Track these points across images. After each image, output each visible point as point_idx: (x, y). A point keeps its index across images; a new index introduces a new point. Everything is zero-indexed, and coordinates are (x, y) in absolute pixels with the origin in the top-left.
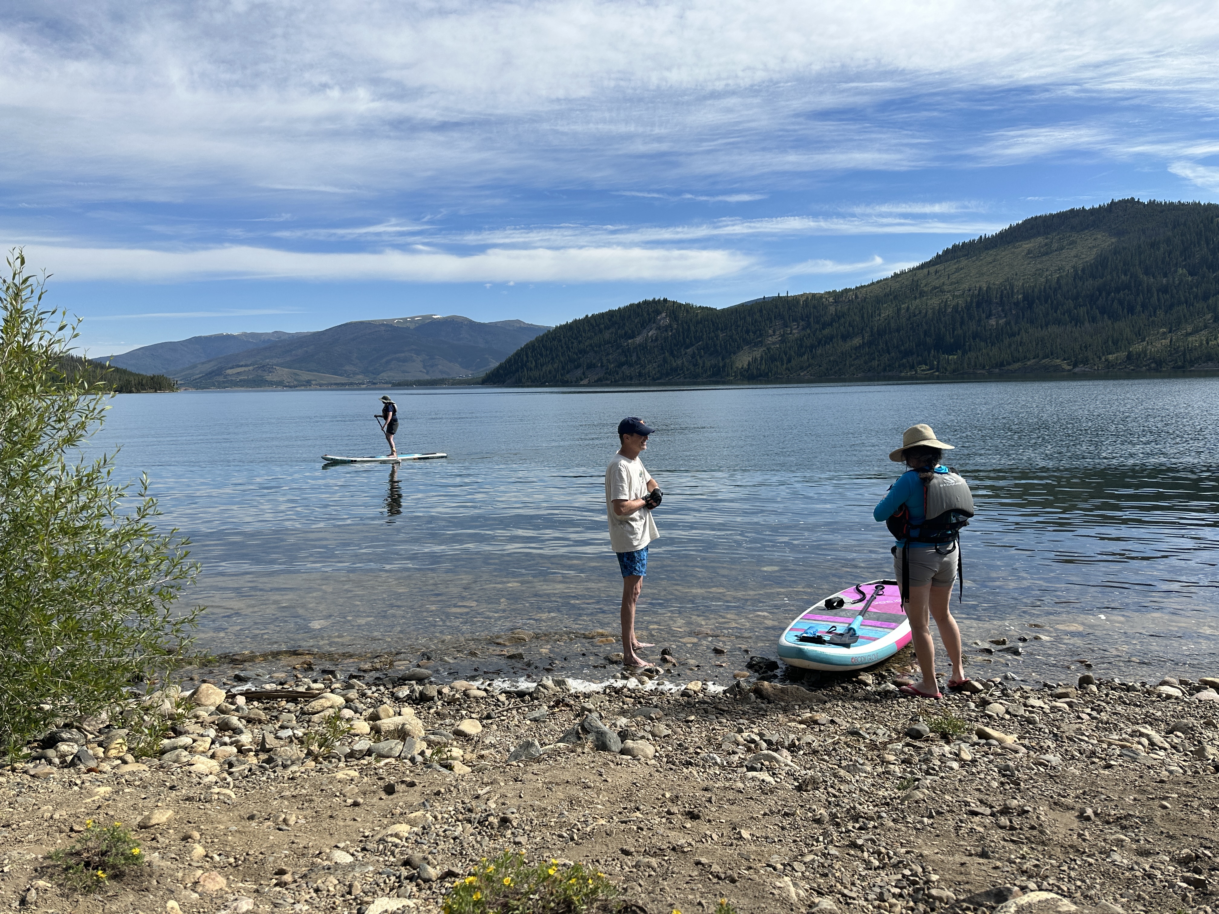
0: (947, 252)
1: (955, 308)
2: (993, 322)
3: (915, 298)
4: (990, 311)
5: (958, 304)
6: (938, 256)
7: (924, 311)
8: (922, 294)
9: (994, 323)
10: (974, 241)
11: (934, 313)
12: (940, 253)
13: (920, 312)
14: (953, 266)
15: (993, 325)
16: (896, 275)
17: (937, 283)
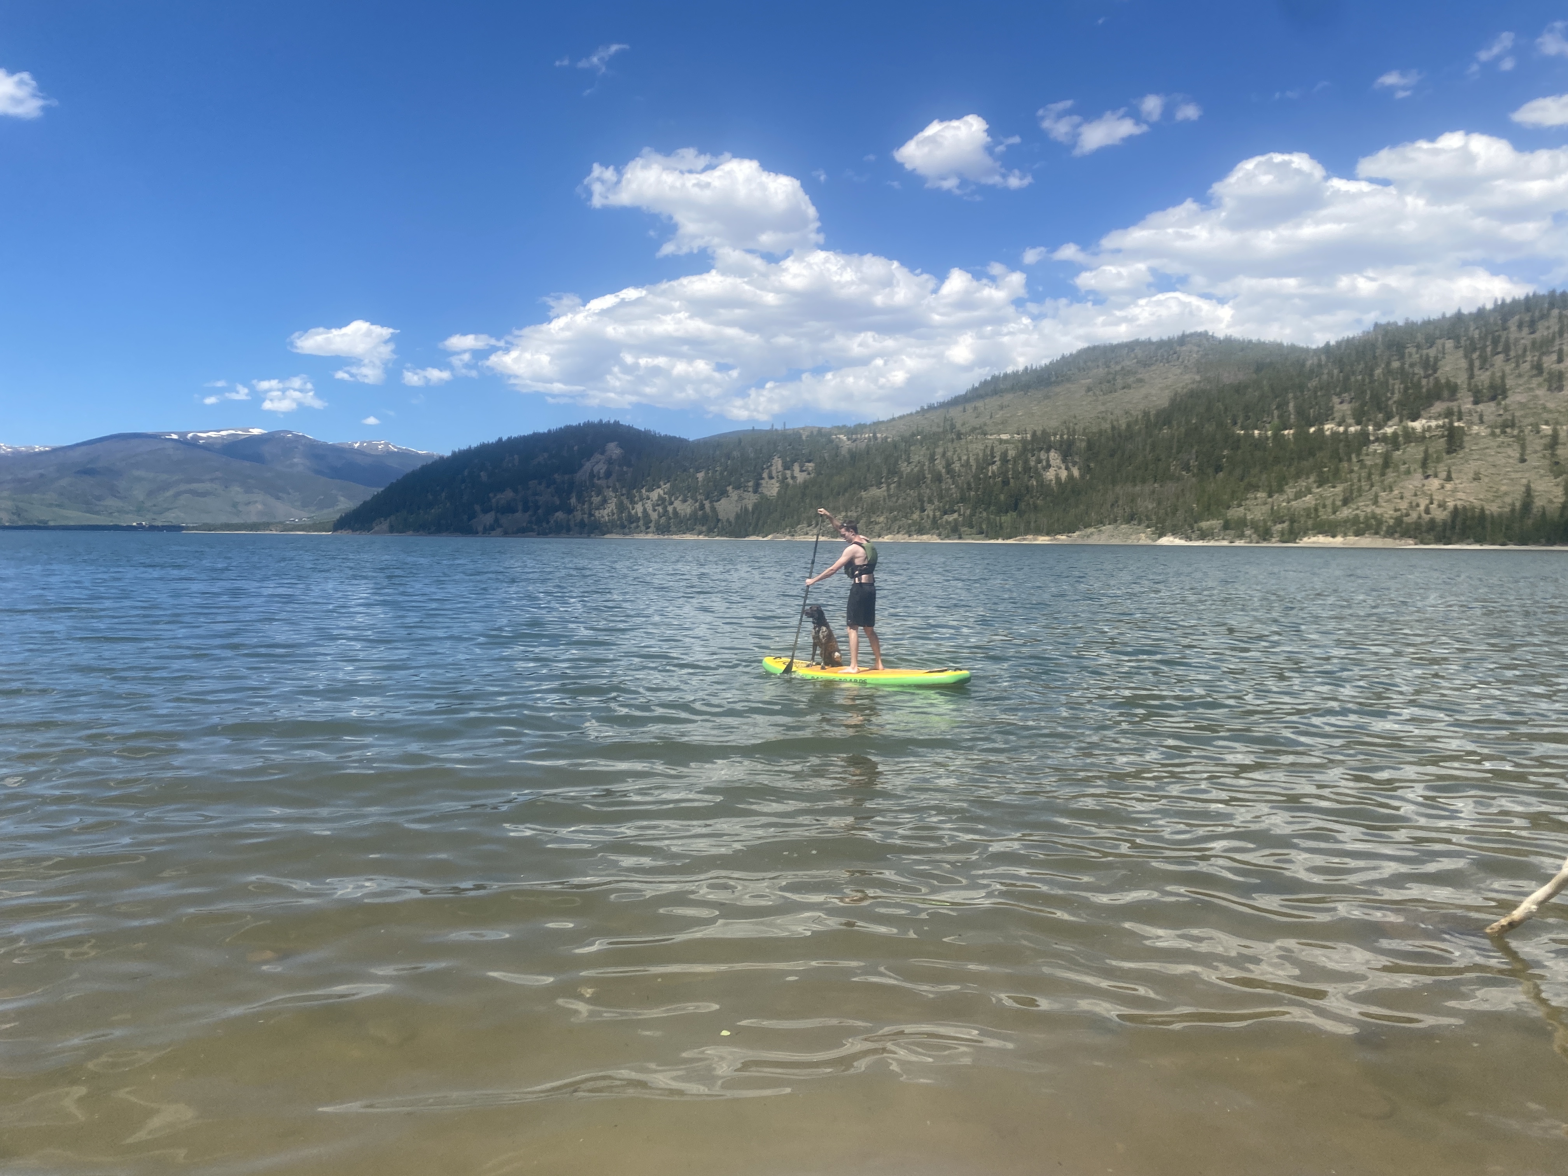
0: (985, 384)
1: (1004, 455)
2: (1050, 475)
3: (952, 441)
4: (1048, 461)
5: (1007, 450)
6: (975, 389)
7: (965, 458)
8: (959, 436)
9: (1053, 477)
10: (1017, 372)
11: (977, 460)
12: (977, 385)
14: (993, 402)
15: (1051, 480)
16: (923, 412)
17: (976, 423)
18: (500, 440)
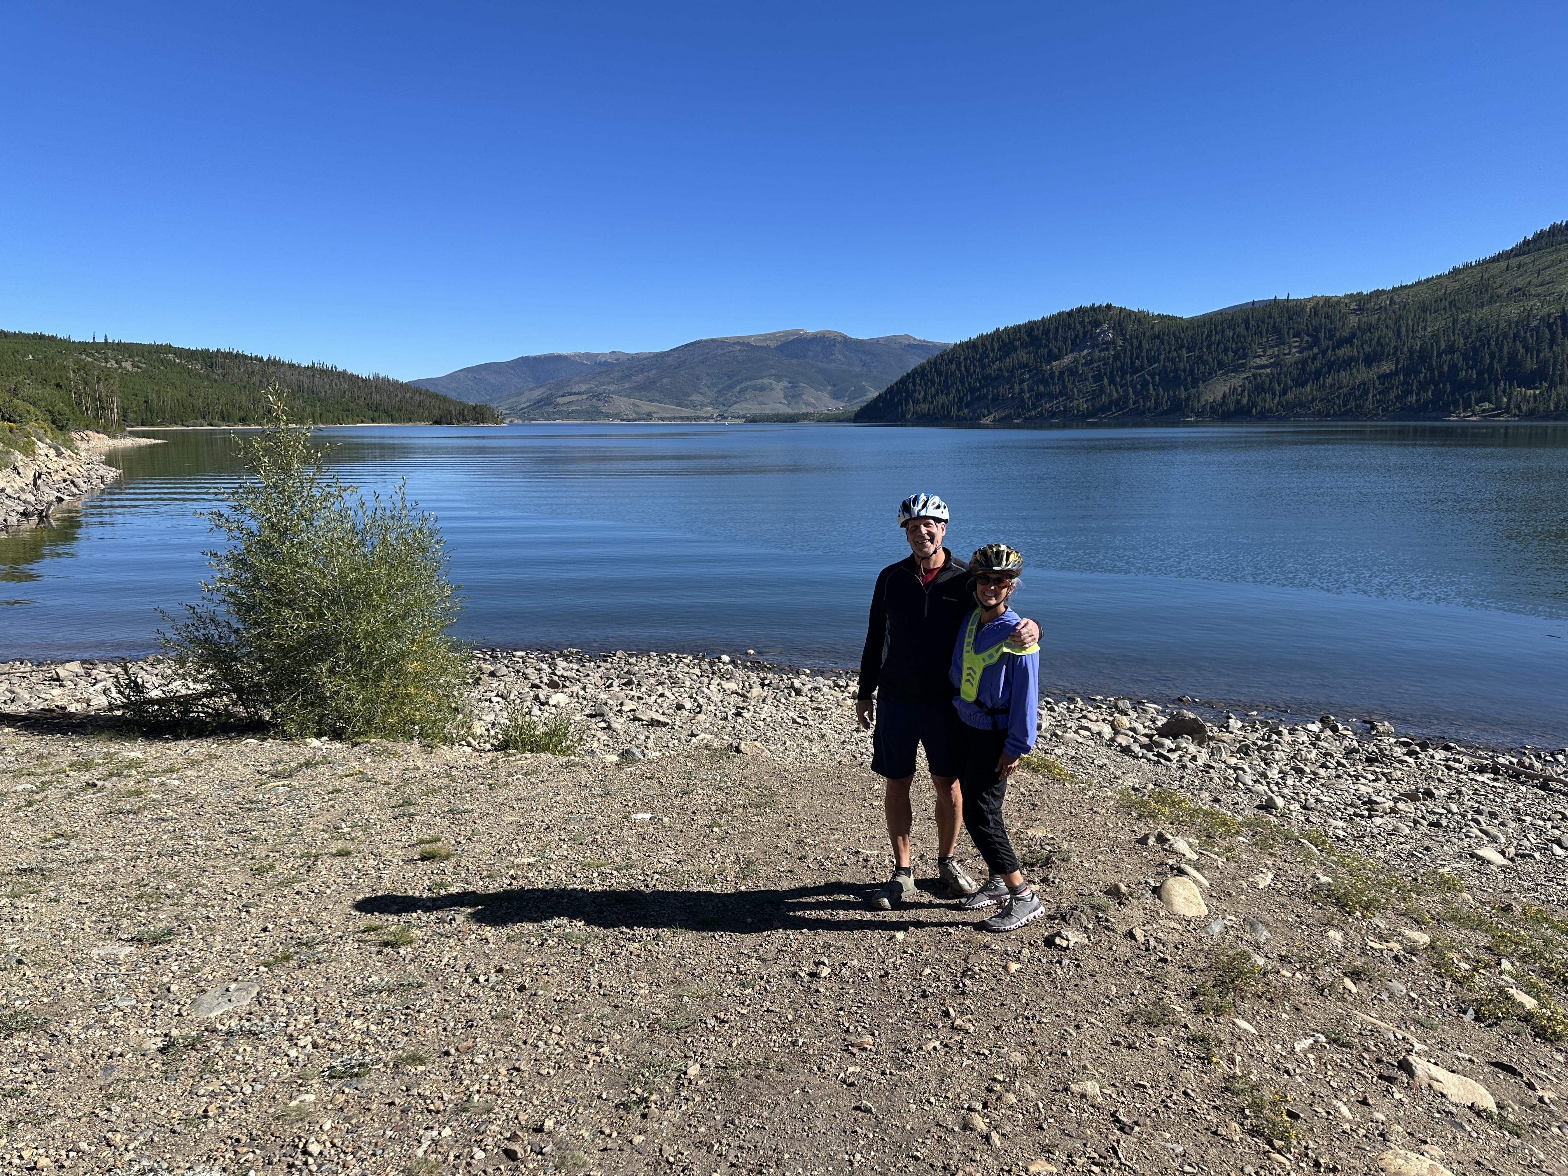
0: (1539, 236)
1: (1545, 320)
3: (1483, 305)
5: (1549, 313)
6: (1526, 243)
7: (1494, 324)
8: (1494, 299)
11: (1509, 327)
13: (1488, 326)
14: (1548, 257)
16: (1456, 271)
17: (1519, 282)
18: (998, 330)
